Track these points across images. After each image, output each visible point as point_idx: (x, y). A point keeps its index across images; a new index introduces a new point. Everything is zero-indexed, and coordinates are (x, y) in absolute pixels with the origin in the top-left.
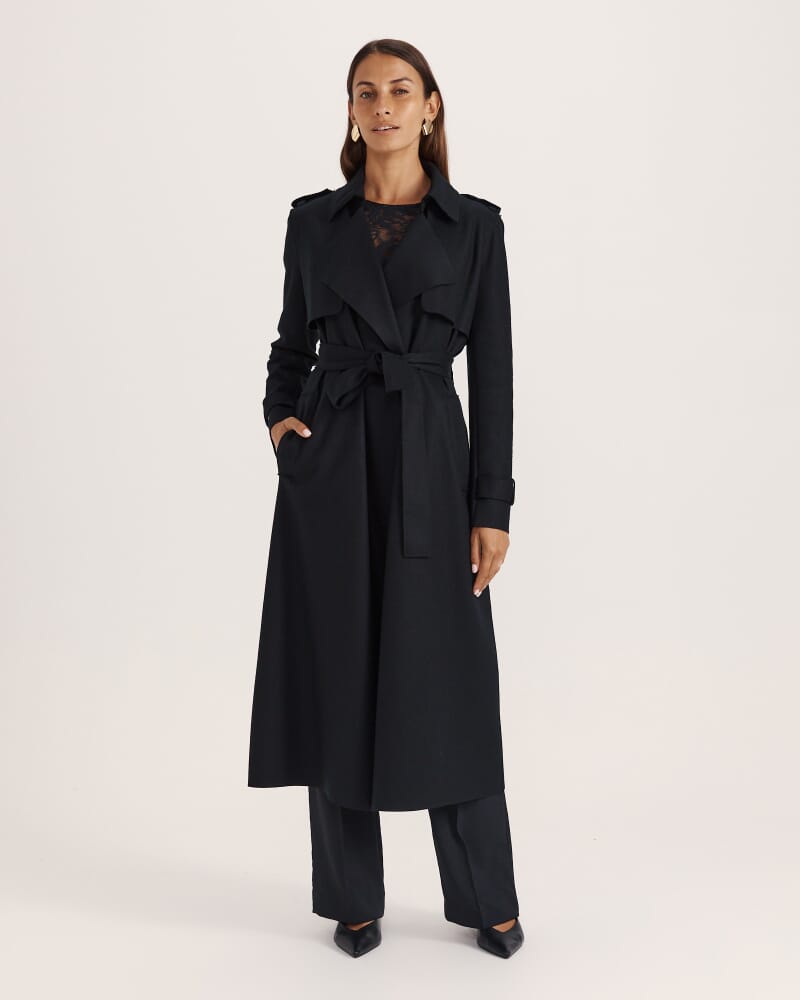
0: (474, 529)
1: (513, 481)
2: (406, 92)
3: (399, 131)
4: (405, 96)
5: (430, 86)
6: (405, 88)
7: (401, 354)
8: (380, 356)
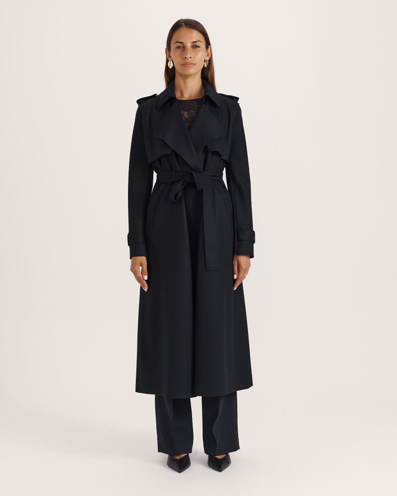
0: (235, 256)
1: (254, 232)
2: (199, 47)
3: (195, 66)
4: (198, 49)
5: (208, 44)
6: (198, 45)
7: (200, 172)
8: (192, 174)
